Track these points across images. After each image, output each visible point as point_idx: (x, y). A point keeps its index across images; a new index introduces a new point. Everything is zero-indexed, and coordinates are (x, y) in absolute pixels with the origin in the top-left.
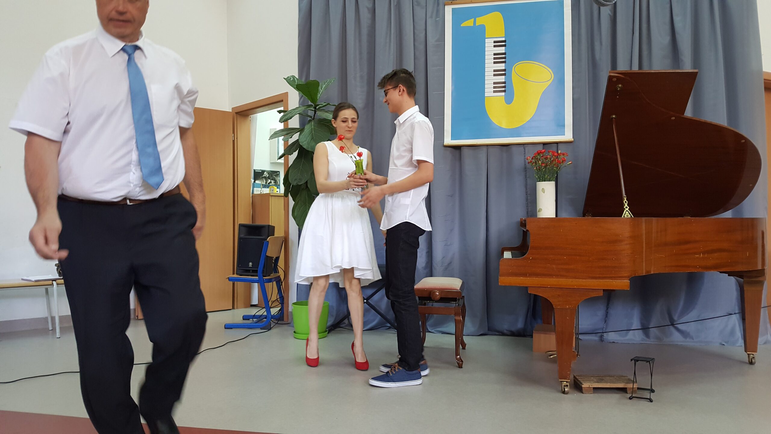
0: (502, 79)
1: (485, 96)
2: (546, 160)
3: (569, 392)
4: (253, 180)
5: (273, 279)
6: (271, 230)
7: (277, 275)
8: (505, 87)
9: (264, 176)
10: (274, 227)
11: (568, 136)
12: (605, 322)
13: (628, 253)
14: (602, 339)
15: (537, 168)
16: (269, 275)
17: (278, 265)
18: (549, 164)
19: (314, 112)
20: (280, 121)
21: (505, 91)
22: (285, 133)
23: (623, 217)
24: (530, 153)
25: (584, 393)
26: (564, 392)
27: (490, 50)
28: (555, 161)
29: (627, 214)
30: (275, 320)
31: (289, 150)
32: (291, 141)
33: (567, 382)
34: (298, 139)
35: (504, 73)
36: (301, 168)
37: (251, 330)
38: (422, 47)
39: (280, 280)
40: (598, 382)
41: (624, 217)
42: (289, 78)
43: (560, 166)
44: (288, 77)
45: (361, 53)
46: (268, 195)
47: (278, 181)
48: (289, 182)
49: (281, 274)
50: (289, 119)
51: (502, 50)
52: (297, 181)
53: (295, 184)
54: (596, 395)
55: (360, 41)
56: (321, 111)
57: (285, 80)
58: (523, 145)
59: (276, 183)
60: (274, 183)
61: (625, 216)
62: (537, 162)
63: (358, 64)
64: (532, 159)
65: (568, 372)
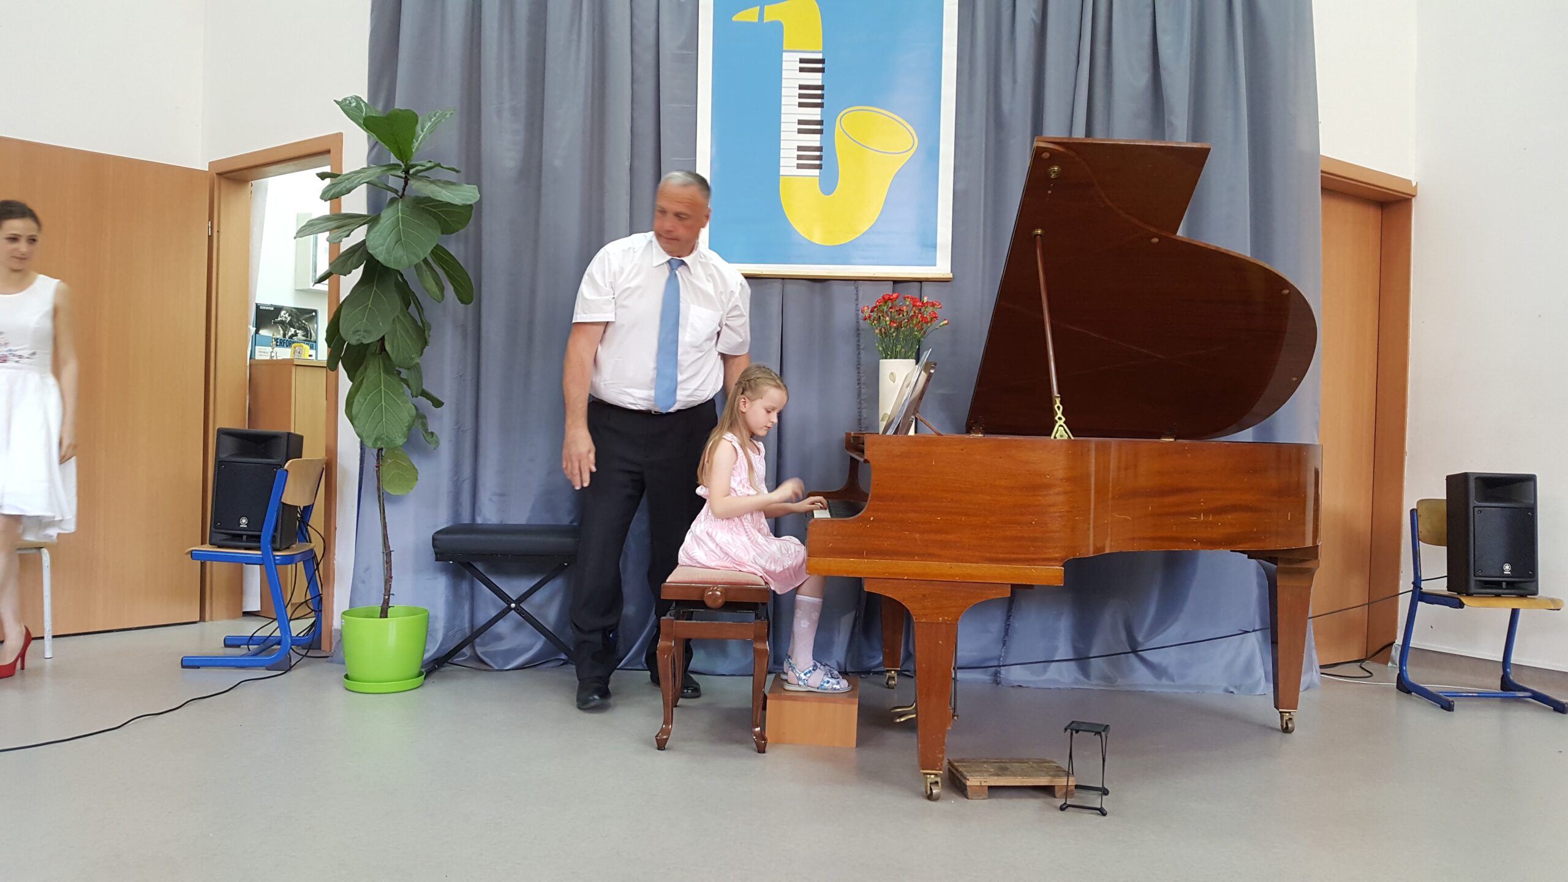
0: (814, 140)
1: (781, 174)
2: (899, 315)
3: (941, 795)
4: (255, 329)
5: (298, 558)
6: (294, 445)
7: (307, 547)
8: (820, 158)
9: (279, 319)
10: (301, 438)
11: (942, 268)
12: (1004, 644)
13: (1060, 512)
14: (996, 680)
15: (881, 330)
16: (288, 548)
17: (308, 525)
18: (906, 325)
19: (403, 180)
20: (322, 197)
21: (820, 167)
22: (334, 224)
23: (1052, 437)
24: (870, 298)
25: (970, 797)
26: (930, 797)
27: (792, 78)
28: (917, 318)
29: (1061, 431)
30: (300, 647)
31: (340, 264)
32: (346, 244)
33: (936, 775)
34: (365, 240)
35: (818, 127)
36: (370, 306)
37: (242, 671)
38: (648, 58)
39: (314, 557)
40: (998, 775)
41: (1055, 437)
42: (348, 102)
43: (924, 330)
44: (345, 99)
45: (513, 58)
46: (288, 364)
47: (312, 332)
48: (340, 335)
49: (317, 545)
50: (344, 192)
51: (816, 79)
52: (360, 335)
53: (354, 342)
54: (994, 801)
55: (512, 32)
56: (419, 180)
57: (338, 106)
58: (853, 282)
59: (307, 337)
60: (303, 336)
61: (1057, 436)
62: (882, 318)
63: (506, 80)
64: (872, 311)
65: (938, 756)
